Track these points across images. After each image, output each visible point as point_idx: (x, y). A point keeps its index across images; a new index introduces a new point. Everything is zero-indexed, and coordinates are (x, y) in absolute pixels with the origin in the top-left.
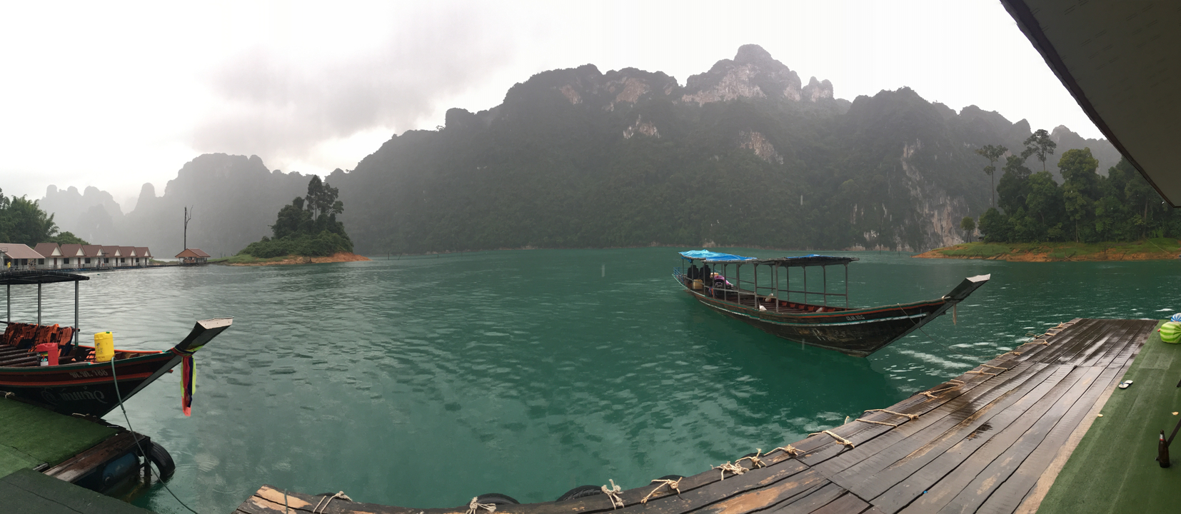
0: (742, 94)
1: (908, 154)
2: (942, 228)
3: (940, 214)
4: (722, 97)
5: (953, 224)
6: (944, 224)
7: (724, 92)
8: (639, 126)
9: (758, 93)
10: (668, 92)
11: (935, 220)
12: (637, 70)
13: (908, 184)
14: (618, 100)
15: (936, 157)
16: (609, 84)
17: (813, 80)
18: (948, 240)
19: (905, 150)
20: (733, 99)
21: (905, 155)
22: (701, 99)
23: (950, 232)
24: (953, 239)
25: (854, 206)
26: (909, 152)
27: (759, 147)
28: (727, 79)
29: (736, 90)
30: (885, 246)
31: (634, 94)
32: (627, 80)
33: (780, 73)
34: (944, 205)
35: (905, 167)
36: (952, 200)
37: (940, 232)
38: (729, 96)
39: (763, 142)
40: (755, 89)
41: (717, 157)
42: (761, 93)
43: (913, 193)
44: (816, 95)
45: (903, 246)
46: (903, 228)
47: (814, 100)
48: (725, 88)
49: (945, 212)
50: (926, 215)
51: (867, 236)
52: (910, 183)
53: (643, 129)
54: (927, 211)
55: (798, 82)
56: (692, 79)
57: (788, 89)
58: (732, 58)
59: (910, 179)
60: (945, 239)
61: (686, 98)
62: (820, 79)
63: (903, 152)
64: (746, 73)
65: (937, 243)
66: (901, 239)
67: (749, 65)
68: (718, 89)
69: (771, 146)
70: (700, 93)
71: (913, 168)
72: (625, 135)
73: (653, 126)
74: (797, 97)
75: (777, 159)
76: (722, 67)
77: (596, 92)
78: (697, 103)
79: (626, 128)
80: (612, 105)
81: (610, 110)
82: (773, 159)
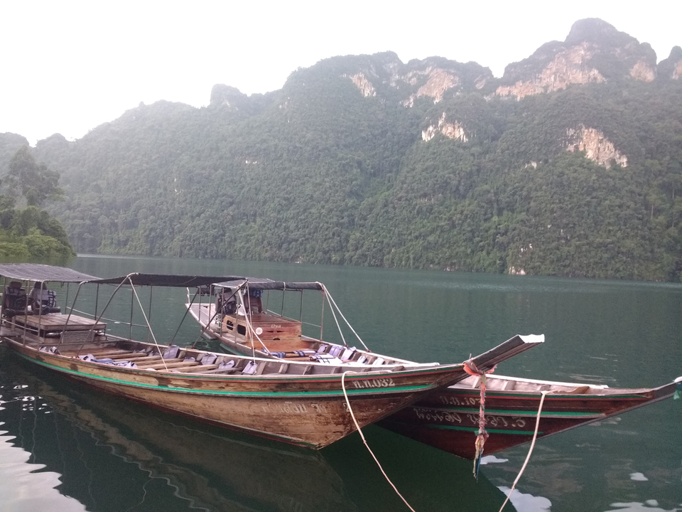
0: (573, 82)
4: (546, 88)
7: (550, 81)
8: (442, 127)
9: (595, 79)
10: (480, 86)
12: (444, 59)
14: (419, 94)
16: (410, 75)
17: (676, 49)
20: (560, 90)
22: (519, 92)
27: (593, 148)
28: (553, 66)
29: (565, 77)
31: (437, 88)
32: (432, 71)
33: (627, 47)
38: (556, 85)
39: (601, 141)
40: (592, 74)
41: (534, 165)
42: (600, 78)
47: (676, 77)
48: (550, 77)
53: (447, 130)
55: (652, 56)
56: (511, 68)
57: (636, 67)
61: (502, 91)
64: (580, 54)
67: (585, 45)
68: (541, 78)
69: (611, 146)
70: (519, 83)
73: (459, 127)
74: (650, 76)
75: (618, 162)
76: (549, 52)
77: (393, 84)
78: (515, 97)
79: (426, 128)
80: (412, 100)
81: (408, 106)
82: (613, 162)
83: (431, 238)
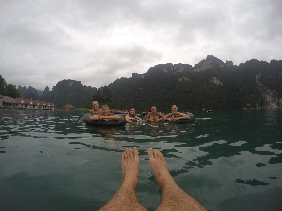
0: (209, 68)
2: (270, 100)
3: (269, 96)
4: (204, 69)
5: (273, 99)
6: (270, 99)
7: (204, 68)
8: (184, 78)
10: (190, 69)
11: (267, 98)
12: (182, 64)
13: (258, 87)
14: (177, 71)
15: (266, 78)
16: (175, 67)
17: (227, 61)
19: (257, 77)
20: (207, 70)
22: (199, 70)
23: (272, 101)
24: (273, 104)
25: (243, 95)
26: (258, 77)
27: (216, 81)
28: (204, 65)
29: (207, 67)
30: (253, 108)
31: (181, 70)
32: (180, 66)
33: (218, 60)
34: (270, 93)
35: (257, 82)
36: (272, 91)
37: (269, 102)
38: (206, 69)
39: (217, 80)
40: (212, 66)
41: (205, 85)
42: (214, 67)
43: (260, 90)
44: (228, 65)
45: (259, 108)
46: (258, 102)
47: (228, 67)
49: (270, 95)
50: (265, 96)
51: (248, 105)
52: (259, 87)
53: (185, 79)
54: (265, 95)
55: (223, 62)
56: (196, 65)
57: (220, 64)
59: (259, 86)
60: (271, 104)
61: (195, 70)
62: (228, 61)
63: (256, 78)
64: (209, 62)
65: (268, 105)
66: (258, 105)
67: (210, 60)
68: (202, 67)
69: (219, 80)
70: (198, 68)
72: (180, 80)
73: (187, 78)
74: (223, 66)
75: (221, 84)
76: (203, 62)
77: (171, 70)
78: (198, 71)
79: (180, 78)
81: (175, 74)
82: (220, 84)
83: (184, 103)
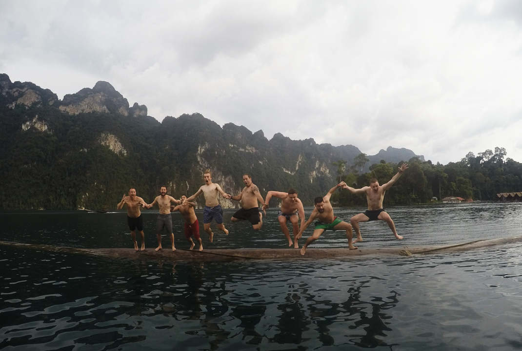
0: (95, 110)
1: (201, 151)
4: (83, 110)
7: (85, 107)
8: (35, 123)
9: (105, 110)
10: (51, 103)
12: (34, 85)
13: (200, 169)
14: (18, 102)
15: (216, 153)
17: (136, 104)
18: (223, 203)
19: (199, 149)
21: (199, 152)
22: (72, 110)
24: (225, 201)
27: (113, 145)
28: (87, 100)
29: (92, 107)
31: (29, 100)
32: (27, 90)
33: (118, 99)
35: (199, 159)
36: (225, 178)
38: (87, 110)
40: (104, 107)
41: (86, 150)
42: (107, 111)
44: (137, 113)
48: (85, 105)
53: (38, 126)
55: (128, 105)
56: (67, 97)
57: (121, 108)
58: (92, 88)
59: (202, 166)
61: (62, 108)
62: (140, 104)
63: (198, 150)
64: (100, 97)
67: (102, 93)
68: (81, 105)
70: (71, 106)
71: (204, 159)
72: (23, 127)
73: (45, 124)
74: (126, 114)
75: (123, 152)
76: (85, 92)
77: (4, 94)
78: (68, 112)
79: (24, 122)
80: (14, 105)
81: (12, 108)
82: (120, 152)
